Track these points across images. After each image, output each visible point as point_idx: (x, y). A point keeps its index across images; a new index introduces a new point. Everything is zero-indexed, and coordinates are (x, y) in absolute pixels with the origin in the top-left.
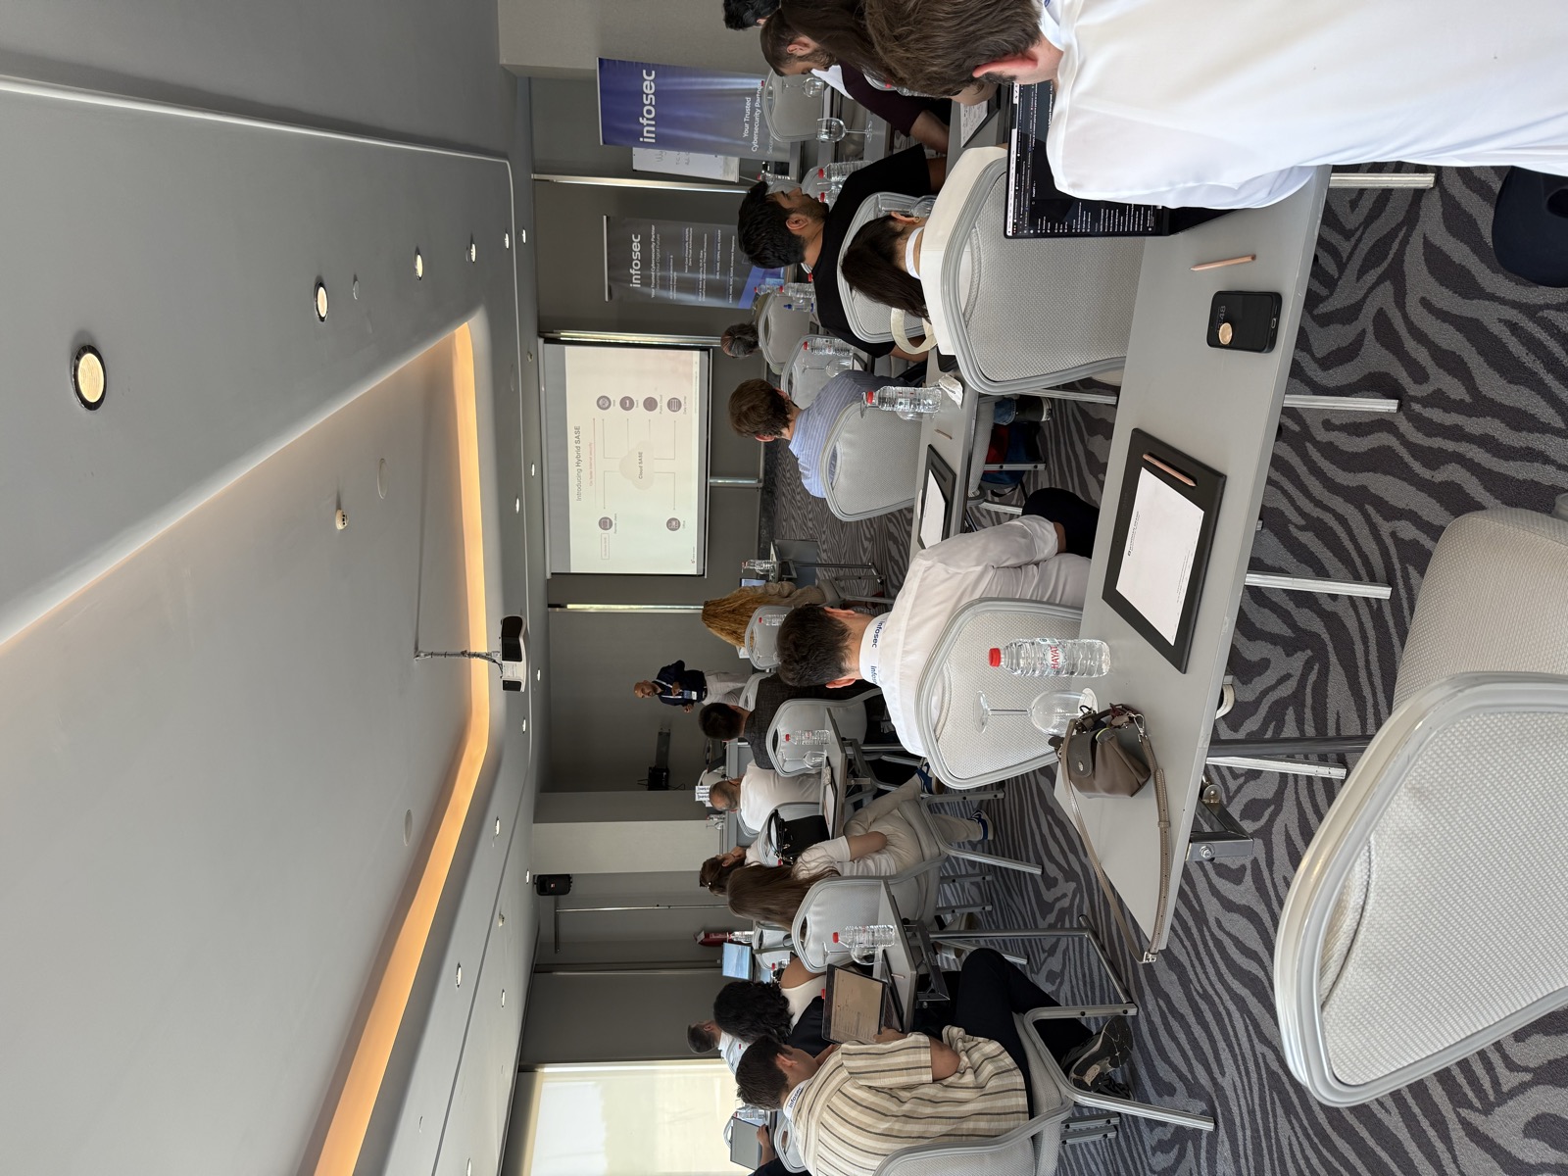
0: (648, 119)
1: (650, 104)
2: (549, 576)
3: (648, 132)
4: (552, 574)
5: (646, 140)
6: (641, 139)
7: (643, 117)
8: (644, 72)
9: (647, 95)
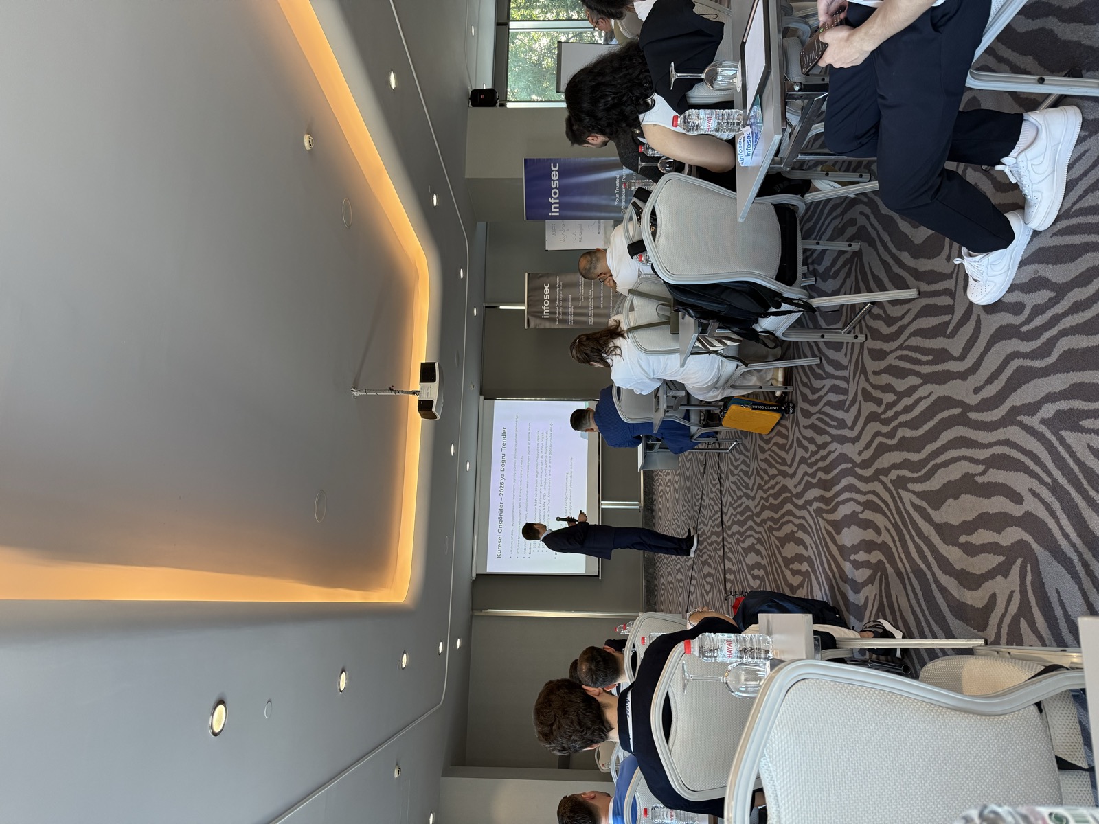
0: (555, 199)
1: (556, 188)
2: (474, 576)
3: (555, 208)
4: (477, 575)
5: (553, 214)
6: (550, 214)
7: (552, 197)
8: (552, 165)
9: (554, 181)
